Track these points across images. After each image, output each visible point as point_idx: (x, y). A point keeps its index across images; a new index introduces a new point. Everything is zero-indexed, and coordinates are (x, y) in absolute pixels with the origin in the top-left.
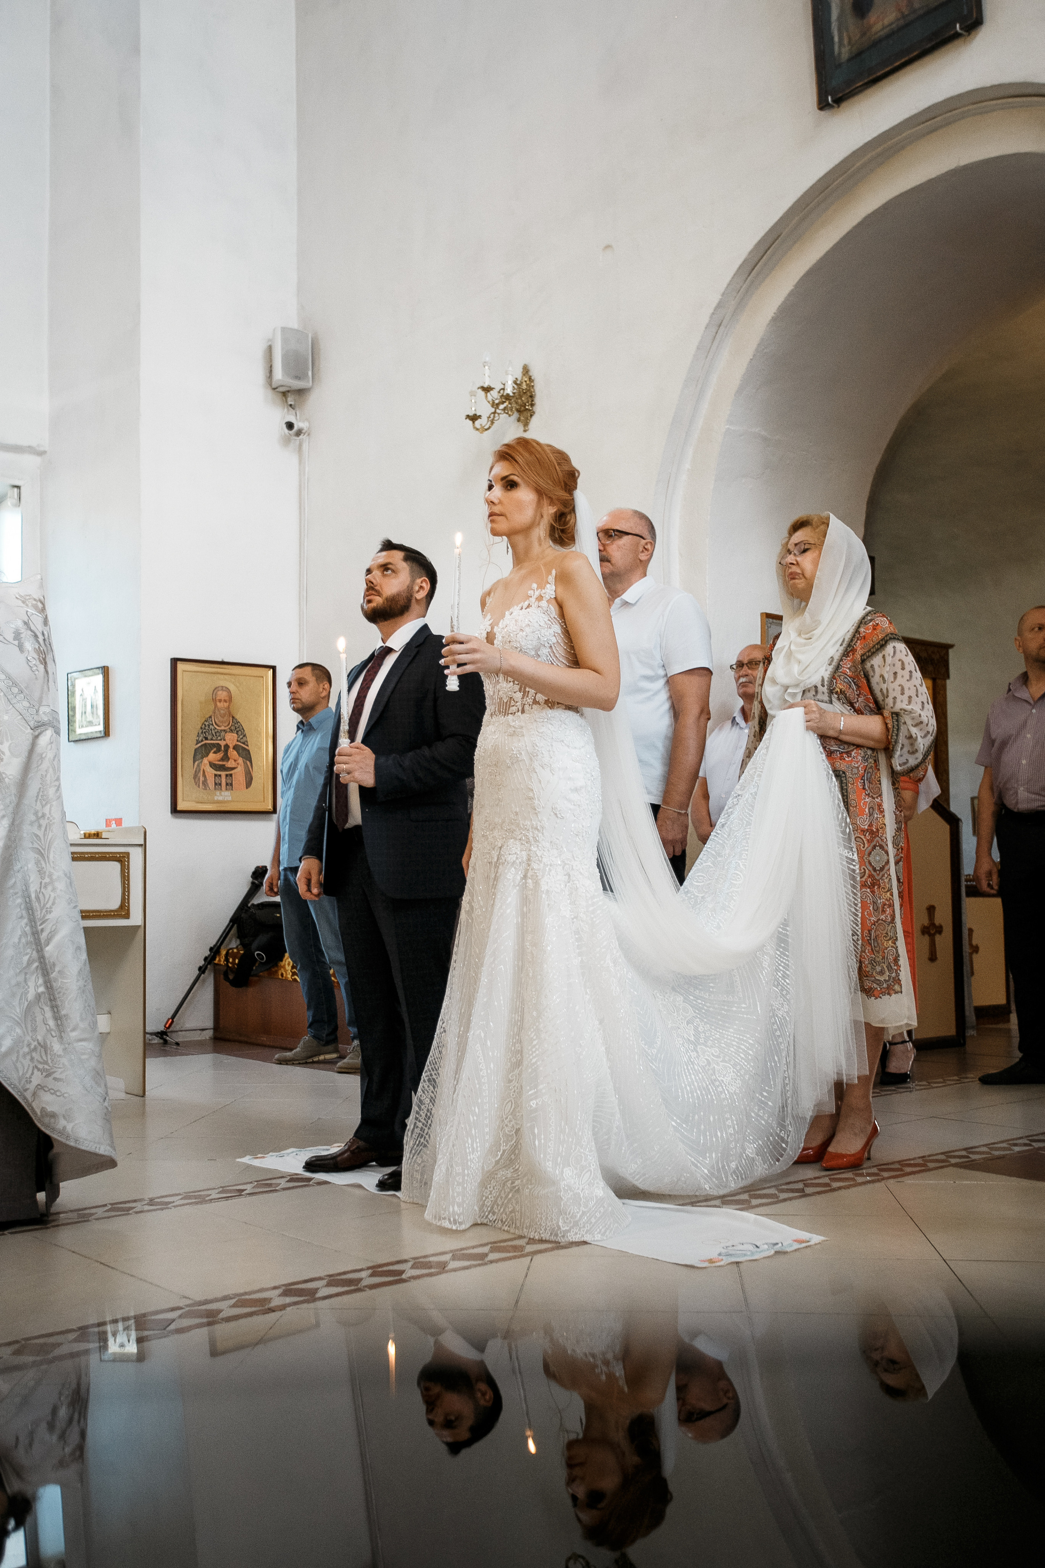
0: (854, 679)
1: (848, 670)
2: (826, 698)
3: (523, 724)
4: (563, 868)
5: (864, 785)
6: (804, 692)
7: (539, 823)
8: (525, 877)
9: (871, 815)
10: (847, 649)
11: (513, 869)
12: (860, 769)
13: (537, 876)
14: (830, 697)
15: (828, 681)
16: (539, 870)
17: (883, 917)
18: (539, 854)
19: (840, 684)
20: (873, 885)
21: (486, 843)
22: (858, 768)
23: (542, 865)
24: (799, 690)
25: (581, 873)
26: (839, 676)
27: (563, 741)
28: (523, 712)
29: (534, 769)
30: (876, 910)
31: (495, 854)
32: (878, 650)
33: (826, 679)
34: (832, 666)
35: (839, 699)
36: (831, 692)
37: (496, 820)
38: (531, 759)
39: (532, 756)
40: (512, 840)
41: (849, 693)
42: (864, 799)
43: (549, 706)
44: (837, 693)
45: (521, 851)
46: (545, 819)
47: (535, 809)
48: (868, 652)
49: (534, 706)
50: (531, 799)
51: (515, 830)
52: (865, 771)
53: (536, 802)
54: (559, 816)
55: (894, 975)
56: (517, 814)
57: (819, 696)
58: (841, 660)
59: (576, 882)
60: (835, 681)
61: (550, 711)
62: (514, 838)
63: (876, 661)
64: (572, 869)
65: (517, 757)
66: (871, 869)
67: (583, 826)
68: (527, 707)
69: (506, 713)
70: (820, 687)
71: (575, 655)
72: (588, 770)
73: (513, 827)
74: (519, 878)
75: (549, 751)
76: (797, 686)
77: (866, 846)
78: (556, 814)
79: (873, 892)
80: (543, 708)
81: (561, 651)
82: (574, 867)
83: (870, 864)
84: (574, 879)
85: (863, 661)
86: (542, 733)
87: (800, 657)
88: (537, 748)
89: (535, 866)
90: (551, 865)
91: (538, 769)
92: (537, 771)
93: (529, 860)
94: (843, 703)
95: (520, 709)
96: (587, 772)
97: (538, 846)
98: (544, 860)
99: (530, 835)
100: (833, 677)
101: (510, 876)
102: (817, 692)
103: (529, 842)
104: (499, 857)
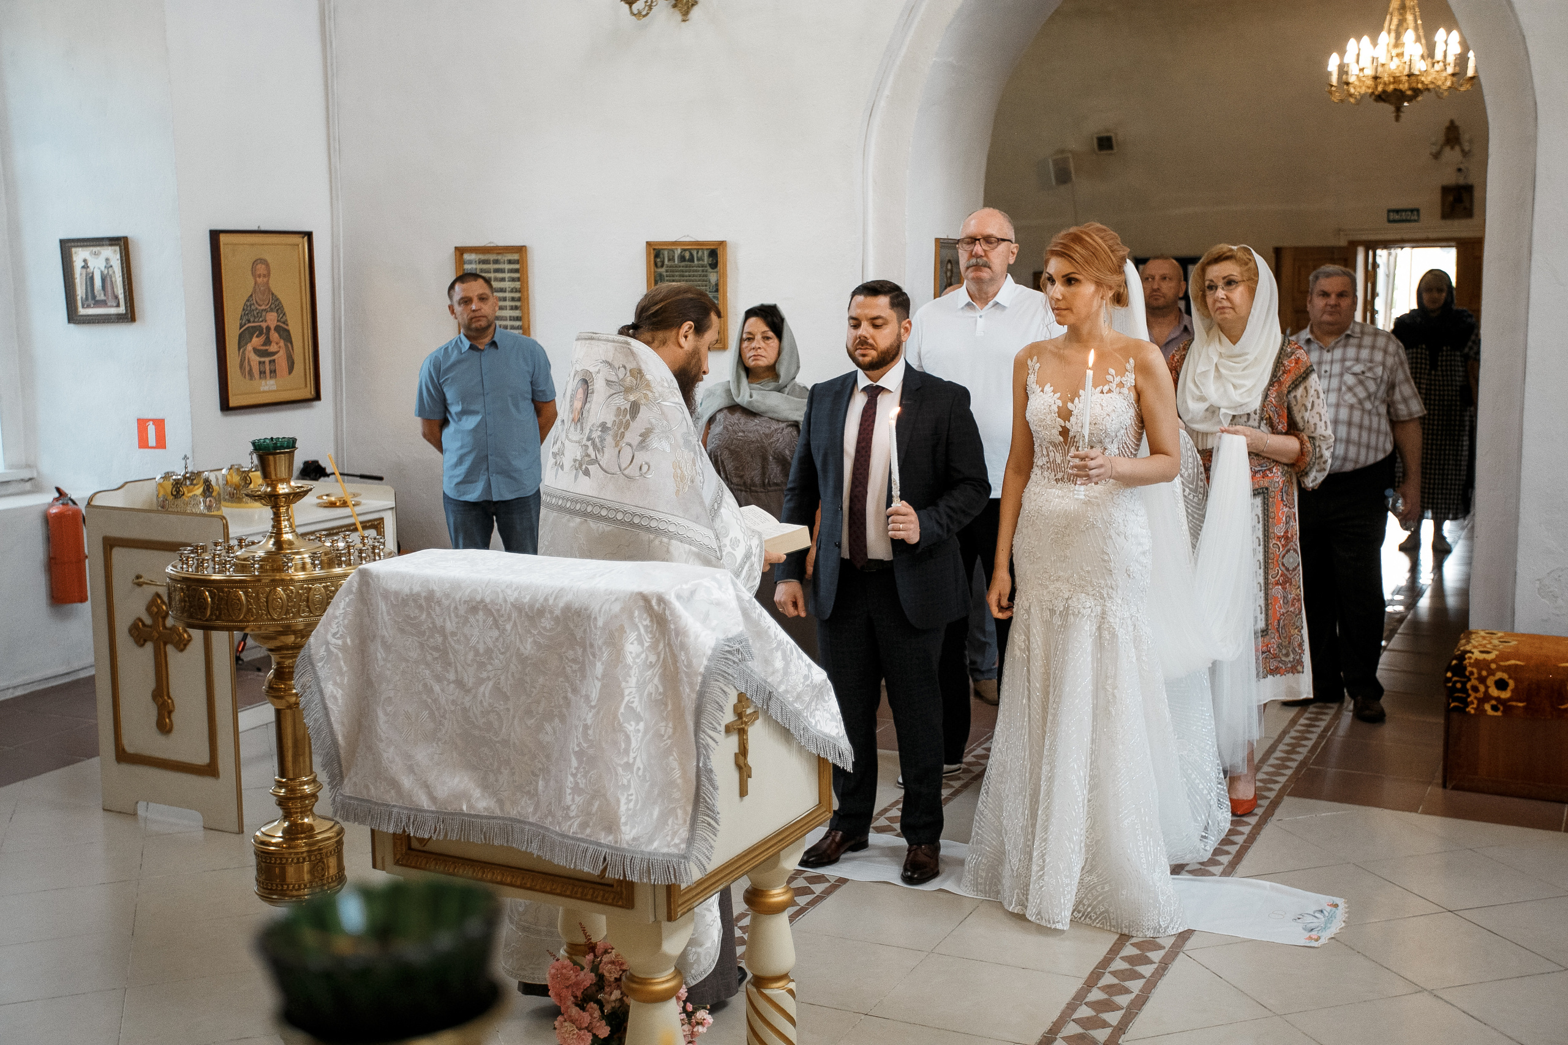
0: (1277, 408)
1: (1273, 400)
2: (1256, 424)
5: (1283, 497)
6: (1234, 417)
7: (1113, 582)
8: (1099, 628)
9: (1287, 523)
10: (1272, 380)
11: (1085, 620)
12: (1280, 483)
14: (1260, 423)
16: (1115, 623)
17: (1292, 609)
18: (1114, 608)
19: (1267, 411)
20: (1285, 582)
22: (1278, 482)
23: (1116, 619)
26: (1266, 405)
29: (1110, 537)
30: (1286, 603)
31: (1060, 604)
32: (1300, 382)
33: (1258, 408)
35: (1266, 424)
36: (1260, 418)
38: (1106, 527)
39: (1108, 524)
40: (1082, 595)
41: (1273, 418)
42: (1283, 509)
44: (1264, 420)
45: (1096, 605)
46: (1118, 579)
47: (1110, 571)
48: (1291, 384)
50: (1104, 561)
51: (1086, 586)
52: (1283, 485)
53: (1112, 564)
54: (1131, 576)
55: (1298, 657)
56: (1088, 572)
57: (1251, 422)
58: (1268, 390)
62: (1085, 593)
63: (1300, 392)
65: (1093, 524)
66: (1283, 569)
70: (1253, 415)
73: (1083, 583)
74: (1094, 629)
75: (1124, 520)
76: (1231, 408)
77: (1281, 550)
78: (1129, 575)
79: (1284, 588)
83: (1283, 565)
85: (1287, 393)
88: (1113, 517)
89: (1110, 620)
91: (1115, 536)
92: (1113, 538)
93: (1104, 613)
97: (1113, 602)
98: (1119, 614)
99: (1104, 592)
100: (1263, 406)
101: (1087, 628)
102: (1248, 418)
103: (1102, 598)
104: (1067, 608)
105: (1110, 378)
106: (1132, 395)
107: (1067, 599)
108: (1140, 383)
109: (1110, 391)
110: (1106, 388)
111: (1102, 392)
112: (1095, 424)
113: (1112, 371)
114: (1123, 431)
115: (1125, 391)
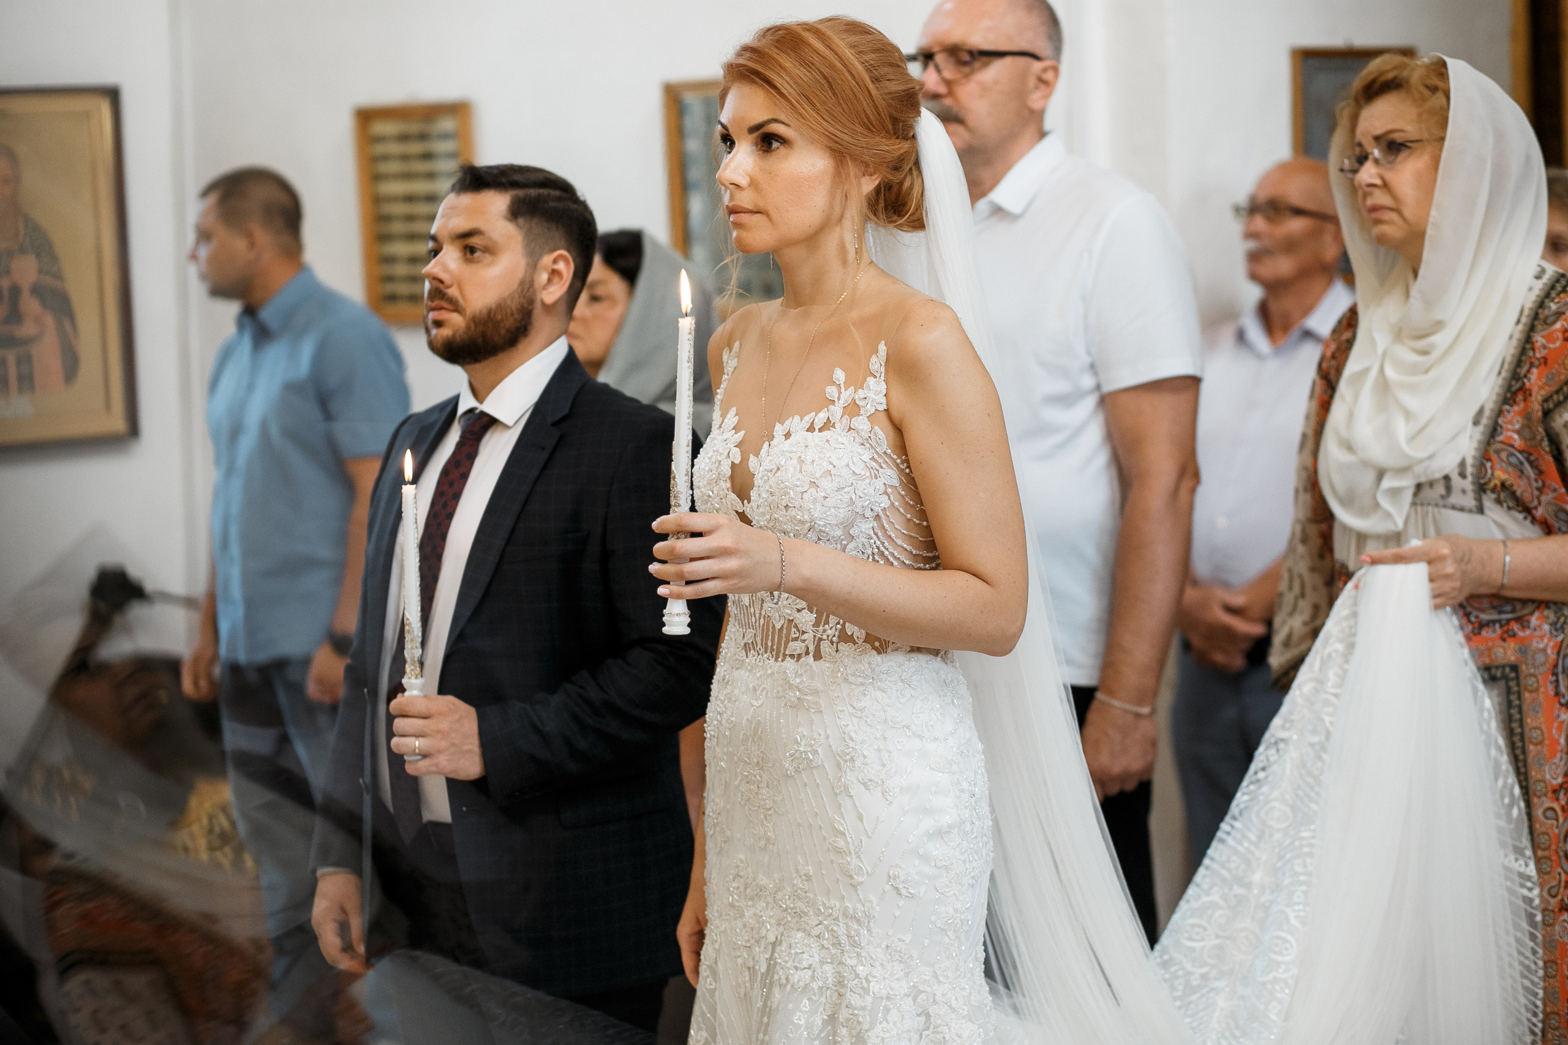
0: (1530, 454)
1: (1516, 436)
2: (1470, 501)
3: (819, 685)
4: (915, 1000)
5: (1557, 687)
6: (1419, 487)
7: (859, 906)
8: (832, 1019)
10: (1510, 386)
11: (805, 1001)
12: (1549, 651)
13: (859, 1023)
14: (1479, 500)
15: (1473, 466)
16: (863, 1009)
19: (1502, 469)
21: (739, 924)
22: (1544, 650)
23: (869, 999)
24: (1407, 483)
25: (953, 1010)
26: (1498, 452)
27: (908, 727)
28: (818, 656)
29: (846, 788)
31: (763, 958)
33: (1470, 461)
34: (1481, 428)
35: (1499, 501)
36: (1481, 489)
37: (763, 880)
38: (839, 766)
39: (844, 760)
40: (800, 935)
41: (1521, 487)
42: (1559, 716)
43: (874, 648)
44: (1493, 490)
45: (822, 963)
46: (872, 898)
47: (852, 877)
48: (1557, 392)
49: (842, 646)
50: (838, 851)
51: (806, 914)
52: (1558, 654)
53: (854, 862)
54: (904, 892)
56: (809, 878)
57: (1456, 499)
58: (1500, 413)
59: (945, 1029)
60: (1488, 465)
61: (877, 659)
62: (804, 931)
64: (934, 1000)
65: (808, 758)
67: (956, 910)
68: (825, 647)
69: (779, 654)
70: (1456, 480)
71: (928, 531)
72: (965, 785)
73: (800, 905)
74: (819, 1022)
75: (879, 750)
76: (1403, 471)
77: (1561, 819)
78: (897, 889)
80: (864, 652)
81: (898, 526)
82: (939, 998)
84: (939, 1022)
85: (1547, 414)
86: (862, 710)
87: (1411, 402)
88: (851, 744)
89: (854, 999)
90: (888, 998)
91: (856, 789)
92: (852, 794)
93: (840, 983)
94: (1509, 508)
95: (812, 648)
96: (962, 791)
97: (859, 955)
98: (874, 987)
99: (841, 931)
100: (1485, 456)
101: (799, 1019)
102: (1449, 488)
103: (837, 944)
104: (771, 965)
105: (831, 391)
106: (883, 436)
107: (774, 945)
108: (903, 406)
109: (828, 425)
110: (822, 417)
111: (811, 429)
112: (787, 507)
113: (840, 375)
114: (866, 527)
115: (862, 423)
